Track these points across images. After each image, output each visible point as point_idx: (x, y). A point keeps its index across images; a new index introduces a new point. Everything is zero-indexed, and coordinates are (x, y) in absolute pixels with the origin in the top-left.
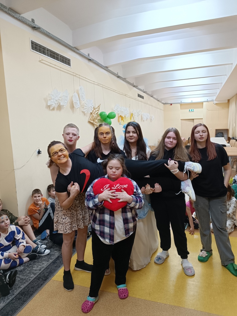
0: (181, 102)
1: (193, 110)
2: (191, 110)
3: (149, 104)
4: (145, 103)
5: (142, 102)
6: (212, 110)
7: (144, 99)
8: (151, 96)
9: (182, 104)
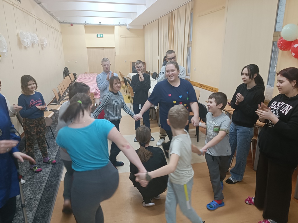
1: (102, 36)
2: (99, 35)
3: (34, 16)
4: (26, 11)
5: (16, 6)
6: (126, 38)
7: (20, 2)
8: (38, 2)
9: (87, 25)
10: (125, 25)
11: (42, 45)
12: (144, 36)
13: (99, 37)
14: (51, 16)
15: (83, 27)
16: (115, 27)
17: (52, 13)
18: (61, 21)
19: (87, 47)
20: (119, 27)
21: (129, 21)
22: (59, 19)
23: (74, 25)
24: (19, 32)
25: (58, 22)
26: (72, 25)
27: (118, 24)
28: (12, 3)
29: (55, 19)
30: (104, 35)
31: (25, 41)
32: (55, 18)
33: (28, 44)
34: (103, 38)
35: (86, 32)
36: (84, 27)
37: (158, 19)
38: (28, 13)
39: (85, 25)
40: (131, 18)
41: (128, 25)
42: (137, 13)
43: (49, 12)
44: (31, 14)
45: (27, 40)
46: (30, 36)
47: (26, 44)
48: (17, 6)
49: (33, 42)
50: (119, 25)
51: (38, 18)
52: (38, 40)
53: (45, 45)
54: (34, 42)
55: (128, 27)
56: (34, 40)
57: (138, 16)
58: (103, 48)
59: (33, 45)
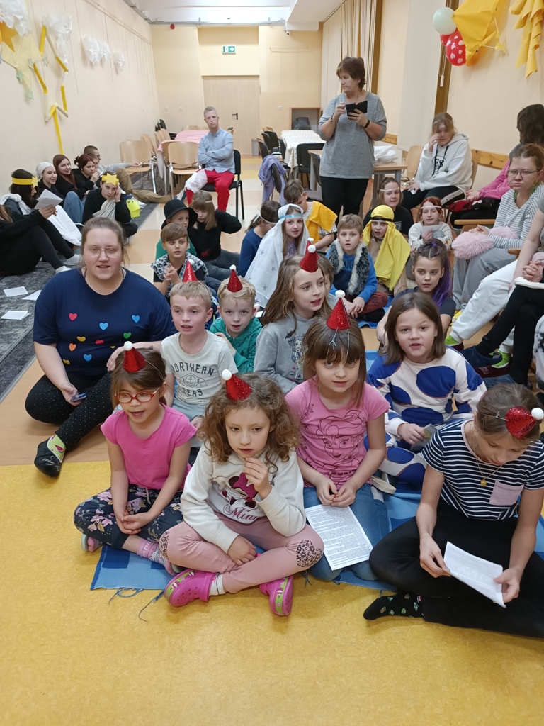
0: (200, 19)
1: (232, 49)
2: (227, 47)
3: (103, 10)
6: (281, 52)
9: (202, 26)
10: (281, 23)
12: (321, 45)
13: (227, 51)
14: (132, 9)
15: (194, 31)
16: (261, 28)
17: (133, 3)
18: (152, 20)
20: (268, 27)
22: (147, 14)
23: (176, 27)
25: (146, 23)
26: (172, 27)
27: (266, 20)
29: (141, 16)
31: (90, 52)
32: (140, 13)
34: (234, 54)
36: (196, 31)
37: (341, 6)
38: (94, 4)
39: (198, 26)
40: (290, 6)
41: (286, 24)
43: (127, 1)
44: (98, 7)
45: (94, 52)
46: (98, 45)
47: (93, 58)
49: (102, 56)
50: (269, 24)
51: (108, 14)
52: (110, 53)
53: (120, 66)
55: (288, 27)
56: (104, 52)
59: (102, 61)
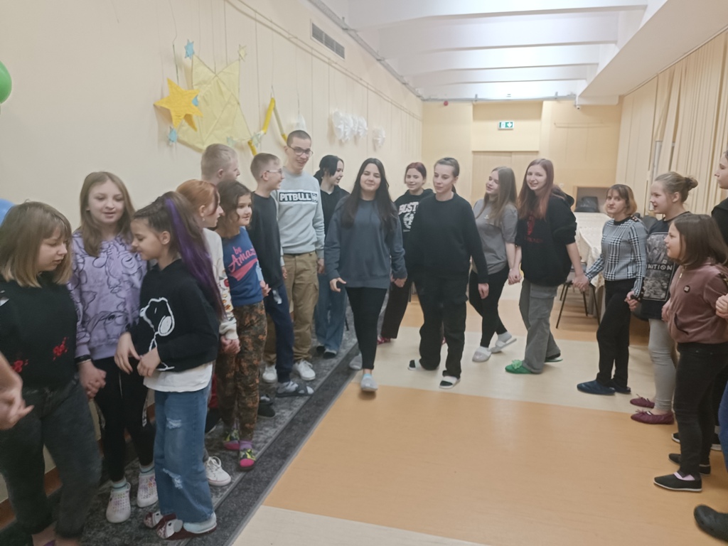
0: (476, 96)
1: (509, 125)
3: (366, 85)
4: (351, 75)
5: (333, 65)
6: (568, 127)
7: (344, 57)
8: (379, 58)
9: (478, 102)
10: (571, 97)
11: (375, 142)
12: (619, 121)
13: (503, 126)
14: (403, 86)
15: (469, 108)
16: (545, 103)
17: (406, 80)
18: (425, 97)
19: (474, 152)
20: (554, 103)
21: (580, 87)
22: (420, 92)
23: (450, 104)
24: (333, 112)
25: (419, 100)
26: (446, 104)
27: (553, 95)
28: (327, 60)
29: (413, 93)
30: (517, 124)
31: (340, 130)
32: (412, 90)
33: (345, 136)
34: (512, 129)
35: (476, 118)
36: (471, 108)
37: (658, 76)
38: (355, 78)
39: (474, 103)
40: (585, 79)
41: (577, 98)
42: (597, 64)
43: (399, 78)
44: (360, 81)
45: (345, 128)
46: (352, 121)
47: (342, 135)
48: (337, 66)
49: (356, 133)
50: (556, 98)
51: (372, 88)
52: (367, 129)
53: (380, 142)
54: (358, 133)
55: (578, 101)
56: (359, 128)
57: (599, 70)
58: (511, 152)
59: (356, 138)
